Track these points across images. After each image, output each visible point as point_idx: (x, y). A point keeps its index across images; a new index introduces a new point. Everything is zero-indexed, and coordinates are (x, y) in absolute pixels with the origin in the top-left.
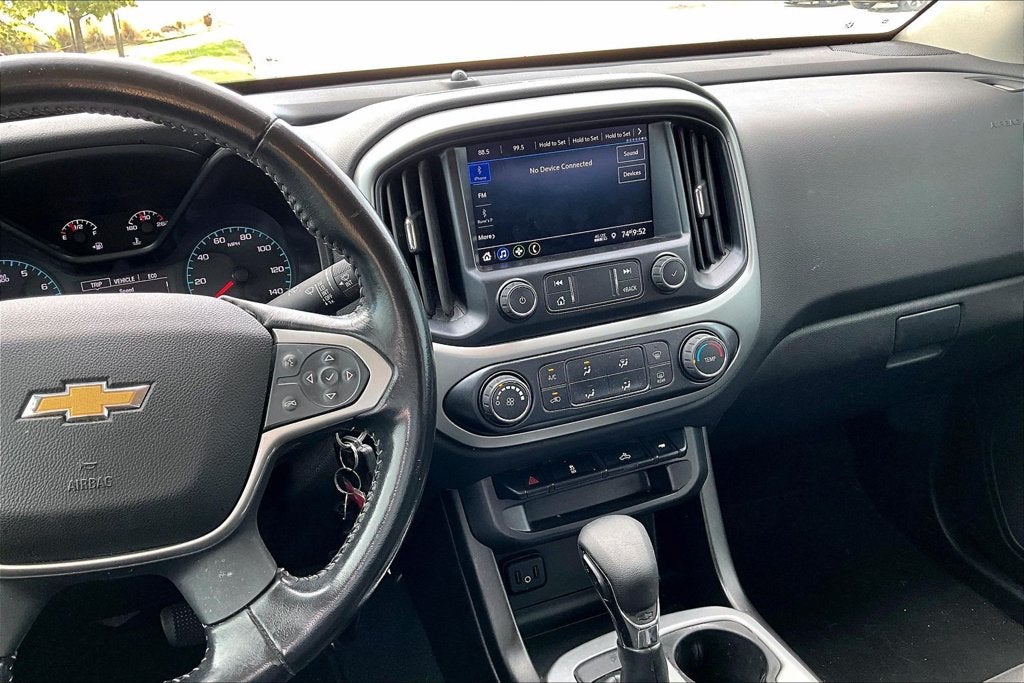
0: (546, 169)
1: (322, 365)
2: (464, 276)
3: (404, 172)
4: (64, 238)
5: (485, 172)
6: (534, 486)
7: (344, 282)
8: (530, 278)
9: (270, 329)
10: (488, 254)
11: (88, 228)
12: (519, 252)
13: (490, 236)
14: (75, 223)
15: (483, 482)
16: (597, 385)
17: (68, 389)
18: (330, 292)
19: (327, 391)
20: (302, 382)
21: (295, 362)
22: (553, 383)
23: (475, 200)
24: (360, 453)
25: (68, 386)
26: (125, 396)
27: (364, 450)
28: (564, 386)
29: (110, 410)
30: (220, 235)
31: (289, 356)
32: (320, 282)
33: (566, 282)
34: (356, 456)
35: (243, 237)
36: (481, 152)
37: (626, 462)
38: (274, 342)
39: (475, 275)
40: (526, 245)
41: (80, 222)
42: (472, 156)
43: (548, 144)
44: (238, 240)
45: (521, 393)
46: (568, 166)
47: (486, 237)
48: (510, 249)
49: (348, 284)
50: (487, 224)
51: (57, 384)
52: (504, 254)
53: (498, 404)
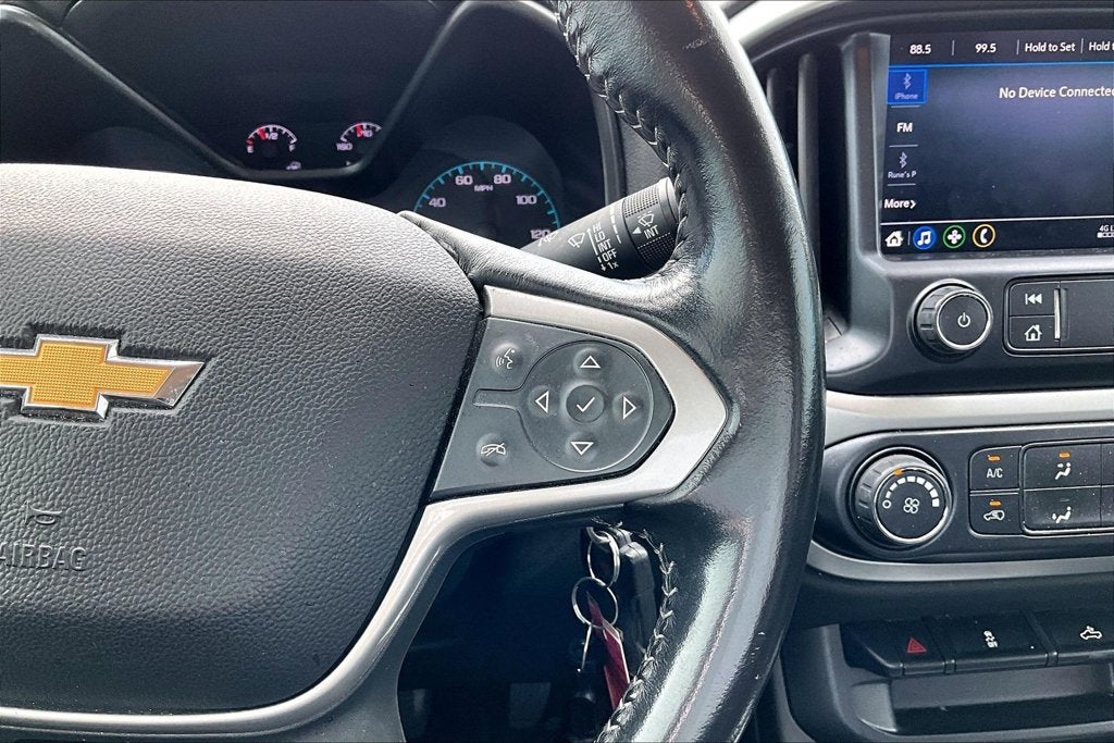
0: (1030, 94)
1: (572, 376)
2: (853, 265)
3: (773, 71)
4: (250, 149)
5: (916, 87)
6: (918, 658)
7: (643, 229)
8: (980, 281)
9: (479, 285)
10: (898, 234)
11: (284, 139)
12: (955, 237)
13: (906, 204)
14: (267, 130)
15: (825, 631)
16: (1079, 502)
17: (38, 343)
18: (614, 244)
19: (575, 435)
20: (525, 407)
21: (518, 360)
22: (995, 484)
23: (891, 134)
24: (623, 558)
25: (41, 337)
26: (149, 377)
27: (632, 554)
28: (1015, 492)
29: (114, 401)
30: (466, 172)
31: (506, 347)
32: (599, 226)
33: (1048, 300)
34: (617, 562)
35: (499, 179)
36: (916, 49)
37: (1093, 645)
38: (483, 315)
39: (872, 265)
40: (969, 228)
41: (274, 130)
42: (899, 55)
43: (1041, 48)
44: (491, 182)
45: (934, 494)
46: (1072, 93)
47: (899, 204)
48: (939, 231)
49: (649, 234)
50: (905, 180)
51: (18, 331)
52: (926, 238)
53: (887, 505)
